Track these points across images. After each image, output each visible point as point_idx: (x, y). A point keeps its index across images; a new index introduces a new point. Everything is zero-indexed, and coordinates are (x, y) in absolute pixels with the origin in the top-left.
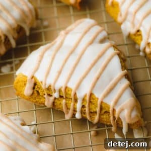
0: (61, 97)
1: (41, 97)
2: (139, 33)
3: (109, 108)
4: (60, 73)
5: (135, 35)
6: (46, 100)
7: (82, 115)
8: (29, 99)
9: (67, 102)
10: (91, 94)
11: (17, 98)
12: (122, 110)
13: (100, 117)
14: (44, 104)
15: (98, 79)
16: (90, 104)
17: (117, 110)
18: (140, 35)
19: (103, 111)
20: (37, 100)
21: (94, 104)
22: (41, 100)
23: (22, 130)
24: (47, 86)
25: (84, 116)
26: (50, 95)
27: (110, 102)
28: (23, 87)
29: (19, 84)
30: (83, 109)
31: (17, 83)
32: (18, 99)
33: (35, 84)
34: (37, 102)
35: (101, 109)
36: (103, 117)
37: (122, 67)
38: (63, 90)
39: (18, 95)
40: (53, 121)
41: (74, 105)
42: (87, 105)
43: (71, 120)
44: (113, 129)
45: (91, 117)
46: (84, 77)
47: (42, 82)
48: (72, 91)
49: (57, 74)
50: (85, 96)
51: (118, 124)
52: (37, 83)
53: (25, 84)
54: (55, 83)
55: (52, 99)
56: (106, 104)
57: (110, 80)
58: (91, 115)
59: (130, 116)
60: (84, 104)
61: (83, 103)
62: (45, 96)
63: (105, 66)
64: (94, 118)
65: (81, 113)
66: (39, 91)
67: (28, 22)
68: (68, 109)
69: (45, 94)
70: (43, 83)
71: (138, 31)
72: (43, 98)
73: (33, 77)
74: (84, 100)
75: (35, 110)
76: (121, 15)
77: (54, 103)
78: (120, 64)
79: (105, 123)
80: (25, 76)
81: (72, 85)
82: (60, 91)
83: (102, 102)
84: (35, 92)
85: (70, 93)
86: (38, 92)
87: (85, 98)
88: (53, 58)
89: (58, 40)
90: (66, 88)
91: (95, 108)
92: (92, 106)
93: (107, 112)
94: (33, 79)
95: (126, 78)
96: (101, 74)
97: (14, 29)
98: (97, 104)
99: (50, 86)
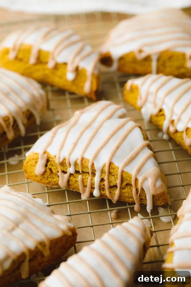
0: (77, 172)
1: (54, 176)
2: (161, 113)
3: (131, 178)
4: (75, 145)
5: (157, 116)
6: (60, 178)
7: (100, 193)
8: (41, 180)
9: (84, 177)
10: (111, 164)
11: (26, 181)
12: (146, 179)
13: (120, 192)
14: (57, 184)
15: (118, 148)
16: (110, 176)
17: (140, 179)
18: (163, 115)
19: (125, 183)
20: (50, 179)
21: (113, 176)
22: (55, 180)
23: (34, 201)
24: (61, 160)
25: (103, 193)
26: (64, 172)
27: (132, 171)
28: (34, 166)
29: (30, 163)
30: (102, 184)
31: (28, 162)
32: (28, 183)
33: (48, 161)
34: (49, 182)
35: (122, 181)
36: (124, 191)
37: (144, 138)
38: (79, 162)
39: (27, 178)
40: (67, 201)
41: (92, 179)
42: (106, 178)
43: (88, 200)
44: (136, 207)
45: (110, 192)
46: (102, 148)
47: (55, 156)
48: (89, 162)
49: (72, 146)
50: (104, 166)
51: (141, 199)
52: (50, 159)
53: (36, 162)
54: (69, 156)
55: (66, 176)
56: (127, 173)
57: (132, 149)
58: (111, 190)
59: (155, 185)
60: (102, 177)
61: (101, 175)
62: (59, 174)
63: (126, 137)
64: (115, 194)
65: (100, 190)
66: (52, 168)
67: (39, 108)
68: (85, 186)
69: (58, 172)
70: (57, 157)
71: (161, 111)
72: (56, 177)
73: (45, 153)
74: (102, 171)
75: (48, 193)
76: (141, 98)
77: (68, 181)
79: (127, 199)
80: (36, 154)
81: (89, 156)
82: (76, 164)
83: (123, 171)
84: (48, 170)
85: (86, 165)
86: (50, 169)
87: (104, 169)
88: (68, 133)
89: (73, 120)
90: (83, 159)
91: (115, 180)
92: (112, 178)
93: (129, 185)
94: (46, 155)
95: (149, 148)
97: (24, 113)
98: (117, 175)
99: (64, 159)
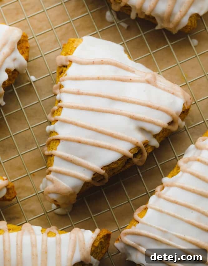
4: (78, 93)
12: (52, 181)
15: (79, 142)
37: (108, 166)
46: (76, 125)
47: (66, 75)
48: (59, 115)
49: (75, 91)
50: (56, 133)
54: (66, 92)
57: (84, 158)
63: (99, 146)
73: (71, 62)
78: (111, 162)
81: (65, 114)
90: (62, 107)
94: (68, 63)
96: (86, 143)
99: (63, 87)
